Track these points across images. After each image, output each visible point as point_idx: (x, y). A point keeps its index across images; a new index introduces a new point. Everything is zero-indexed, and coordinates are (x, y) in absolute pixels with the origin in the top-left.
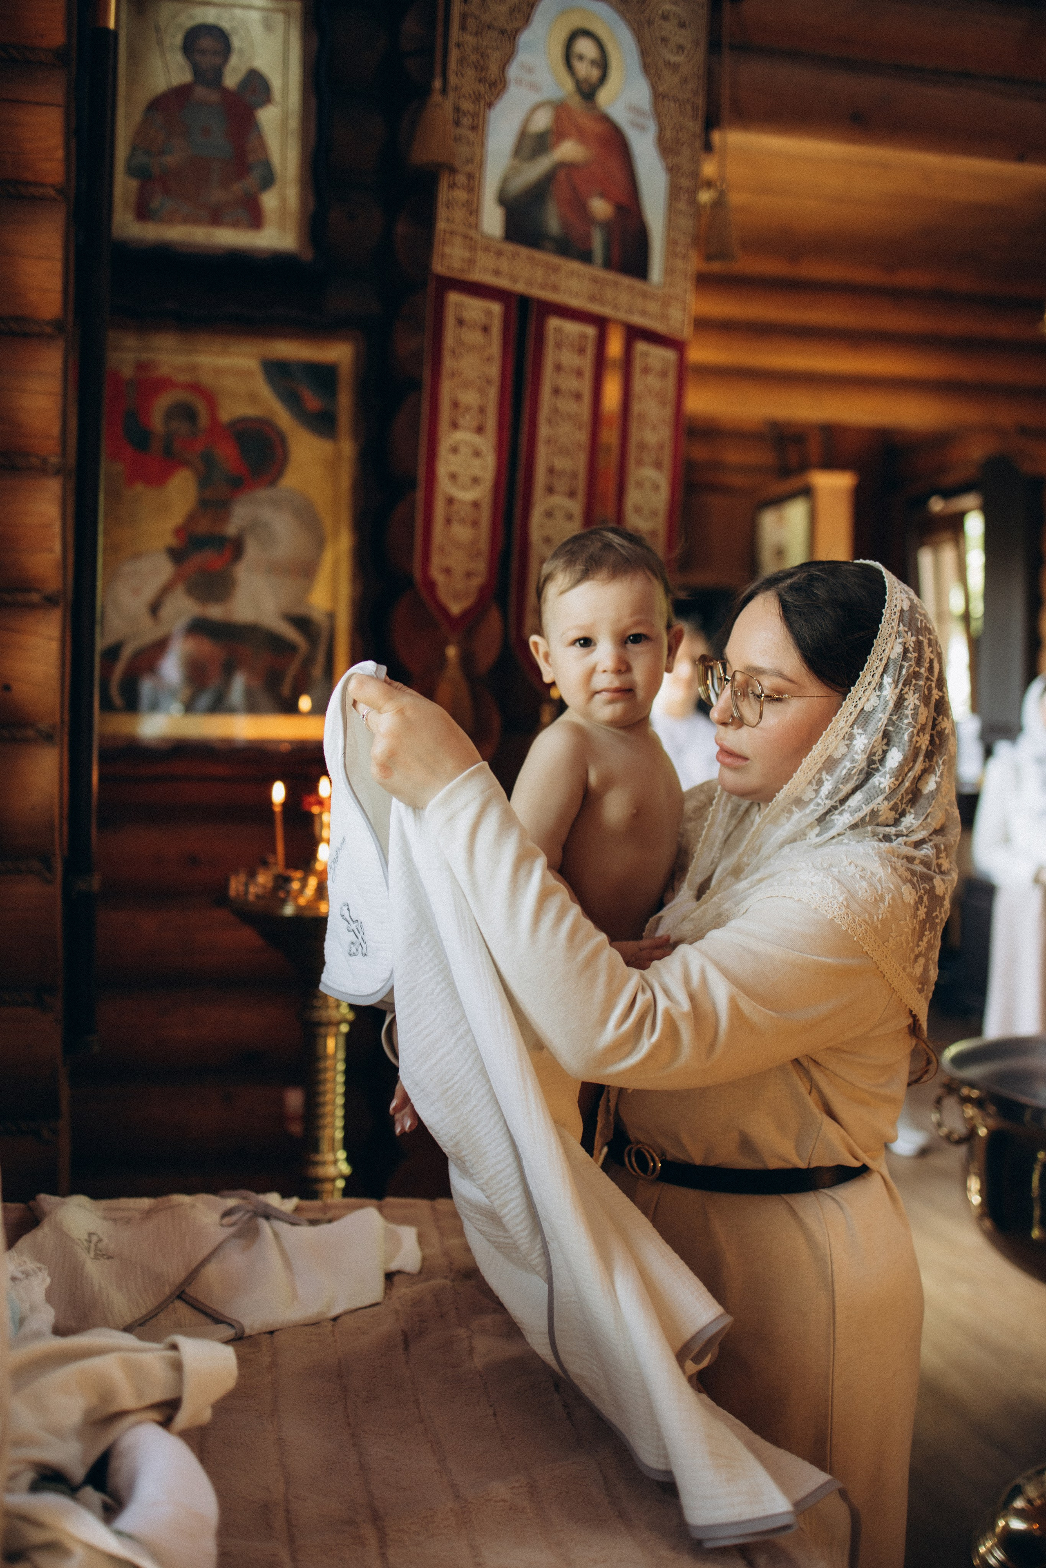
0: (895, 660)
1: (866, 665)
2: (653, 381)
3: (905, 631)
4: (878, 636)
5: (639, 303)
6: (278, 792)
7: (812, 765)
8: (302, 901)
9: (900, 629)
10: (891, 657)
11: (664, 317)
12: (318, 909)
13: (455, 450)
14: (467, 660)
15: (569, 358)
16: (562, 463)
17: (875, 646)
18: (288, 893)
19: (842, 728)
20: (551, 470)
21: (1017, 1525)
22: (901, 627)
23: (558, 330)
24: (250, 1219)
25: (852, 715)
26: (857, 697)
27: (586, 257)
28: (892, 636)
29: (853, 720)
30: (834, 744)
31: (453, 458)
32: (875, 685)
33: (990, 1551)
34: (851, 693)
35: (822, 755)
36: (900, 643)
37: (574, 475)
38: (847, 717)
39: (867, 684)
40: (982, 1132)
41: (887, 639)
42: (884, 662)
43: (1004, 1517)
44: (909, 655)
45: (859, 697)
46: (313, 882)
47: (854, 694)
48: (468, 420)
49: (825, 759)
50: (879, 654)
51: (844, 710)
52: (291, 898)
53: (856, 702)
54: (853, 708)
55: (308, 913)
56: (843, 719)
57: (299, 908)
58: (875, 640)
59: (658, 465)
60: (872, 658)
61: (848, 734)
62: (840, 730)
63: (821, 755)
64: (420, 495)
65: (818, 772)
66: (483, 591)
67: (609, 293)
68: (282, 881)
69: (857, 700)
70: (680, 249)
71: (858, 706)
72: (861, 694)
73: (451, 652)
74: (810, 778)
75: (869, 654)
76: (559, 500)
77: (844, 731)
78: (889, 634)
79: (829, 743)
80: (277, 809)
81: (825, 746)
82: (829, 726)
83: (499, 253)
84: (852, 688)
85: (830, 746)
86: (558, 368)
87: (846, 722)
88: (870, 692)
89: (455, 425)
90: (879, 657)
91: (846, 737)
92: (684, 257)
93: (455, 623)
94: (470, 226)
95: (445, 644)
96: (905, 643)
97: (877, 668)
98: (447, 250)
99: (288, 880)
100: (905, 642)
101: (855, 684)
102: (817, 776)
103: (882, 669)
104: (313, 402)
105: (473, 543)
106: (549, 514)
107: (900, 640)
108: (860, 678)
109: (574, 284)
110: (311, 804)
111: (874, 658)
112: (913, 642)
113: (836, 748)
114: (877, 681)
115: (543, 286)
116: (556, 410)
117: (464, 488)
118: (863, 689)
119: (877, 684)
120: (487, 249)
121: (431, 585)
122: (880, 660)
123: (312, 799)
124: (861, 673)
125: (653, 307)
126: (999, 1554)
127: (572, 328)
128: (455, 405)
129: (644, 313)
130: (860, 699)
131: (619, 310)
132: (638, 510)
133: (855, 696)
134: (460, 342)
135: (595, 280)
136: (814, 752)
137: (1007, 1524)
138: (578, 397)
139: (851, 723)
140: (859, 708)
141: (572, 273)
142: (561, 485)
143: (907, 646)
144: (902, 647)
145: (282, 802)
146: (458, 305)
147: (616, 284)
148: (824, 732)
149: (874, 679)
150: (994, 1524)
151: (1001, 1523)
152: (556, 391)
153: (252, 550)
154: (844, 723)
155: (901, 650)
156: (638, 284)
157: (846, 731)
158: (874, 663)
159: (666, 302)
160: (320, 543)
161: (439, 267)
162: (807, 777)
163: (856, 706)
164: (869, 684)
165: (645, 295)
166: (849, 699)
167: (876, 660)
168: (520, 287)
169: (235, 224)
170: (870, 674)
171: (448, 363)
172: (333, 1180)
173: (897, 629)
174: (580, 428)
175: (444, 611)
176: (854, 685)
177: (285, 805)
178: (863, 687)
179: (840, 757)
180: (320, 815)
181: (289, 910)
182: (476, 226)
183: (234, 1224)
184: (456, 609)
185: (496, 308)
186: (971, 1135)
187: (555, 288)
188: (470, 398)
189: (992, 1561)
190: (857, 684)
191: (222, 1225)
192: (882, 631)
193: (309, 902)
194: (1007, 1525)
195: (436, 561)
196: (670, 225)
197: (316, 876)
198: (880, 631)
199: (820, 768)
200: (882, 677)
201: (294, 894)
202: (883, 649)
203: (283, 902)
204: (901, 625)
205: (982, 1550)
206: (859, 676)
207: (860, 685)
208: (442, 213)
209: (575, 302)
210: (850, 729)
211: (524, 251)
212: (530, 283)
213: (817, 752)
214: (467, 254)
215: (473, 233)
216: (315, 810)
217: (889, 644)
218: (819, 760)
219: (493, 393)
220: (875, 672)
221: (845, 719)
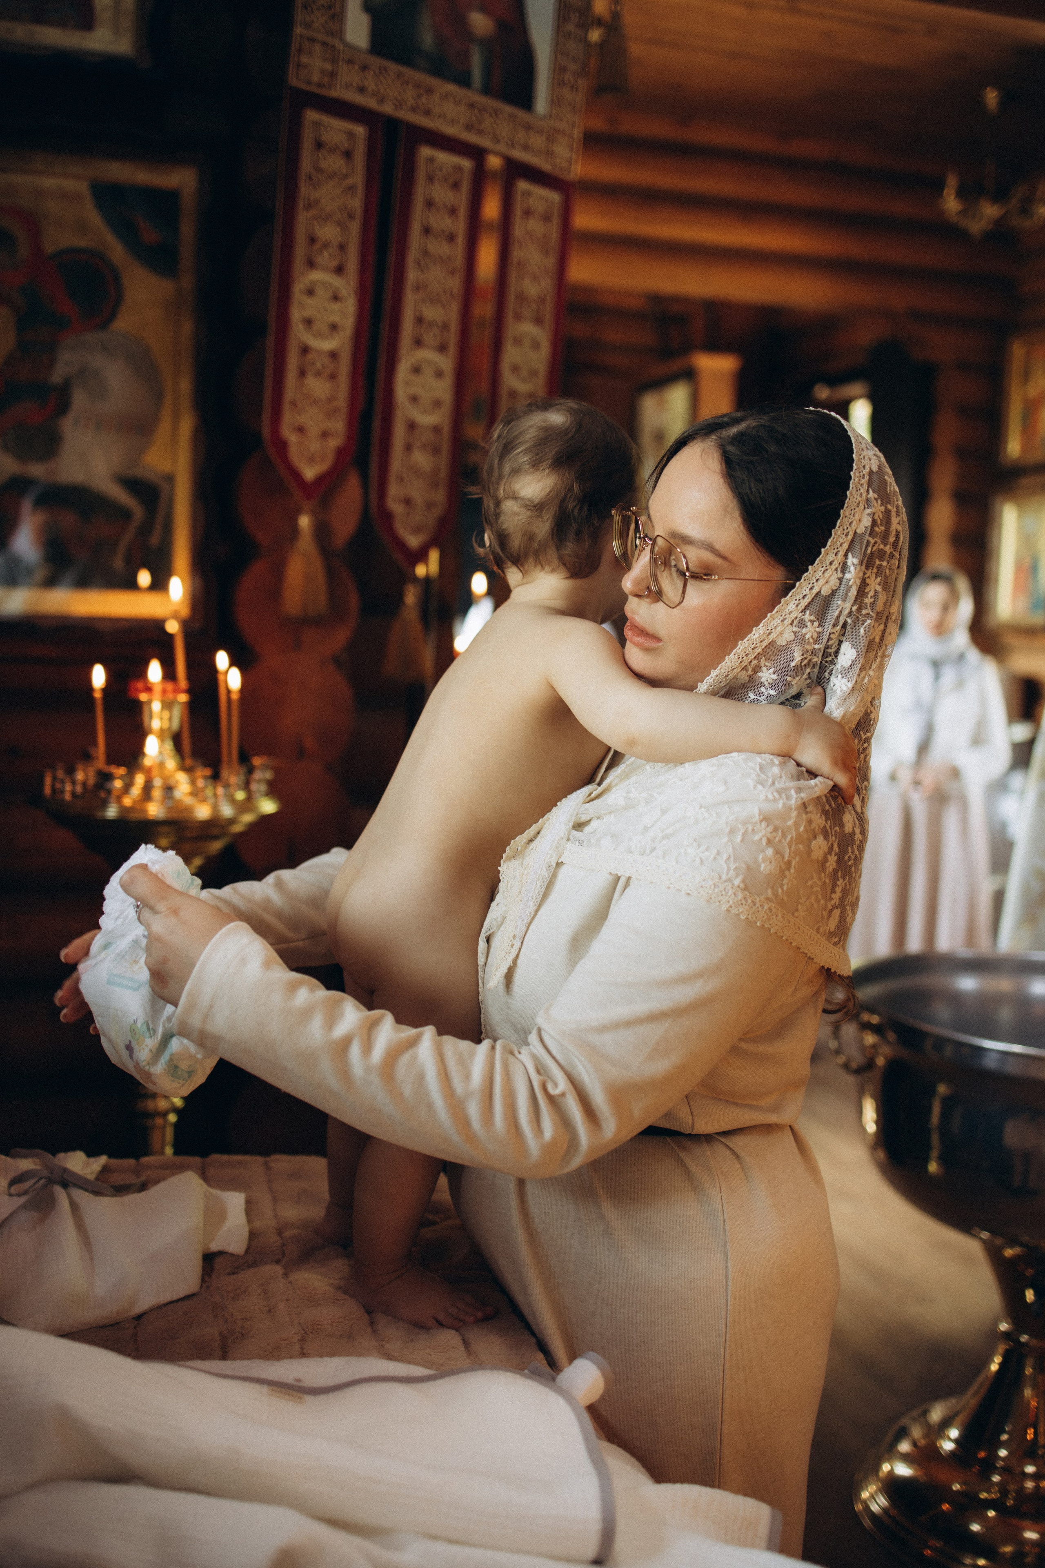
0: (863, 534)
1: (830, 540)
2: (534, 225)
3: (875, 498)
4: (846, 506)
5: (521, 135)
6: (99, 676)
7: (750, 649)
8: (127, 801)
9: (869, 496)
10: (858, 531)
11: (549, 154)
12: (145, 811)
13: (310, 292)
14: (322, 531)
15: (441, 194)
16: (431, 313)
17: (841, 518)
18: (109, 792)
19: (790, 613)
20: (419, 320)
21: (903, 1470)
22: (872, 495)
23: (431, 160)
24: (45, 1186)
25: (806, 599)
26: (814, 578)
27: (464, 80)
28: (860, 504)
29: (806, 604)
30: (779, 629)
31: (309, 301)
32: (837, 566)
33: (872, 1496)
34: (808, 572)
35: (764, 640)
36: (868, 515)
37: (445, 326)
38: (799, 600)
39: (828, 564)
40: (880, 1061)
41: (855, 509)
42: (850, 537)
43: (890, 1460)
44: (876, 529)
45: (817, 578)
46: (140, 780)
47: (811, 575)
48: (325, 258)
49: (765, 644)
50: (845, 528)
51: (797, 592)
52: (113, 799)
53: (813, 583)
54: (807, 590)
55: (134, 816)
56: (794, 601)
57: (124, 810)
58: (842, 511)
59: (538, 321)
60: (837, 532)
61: (797, 619)
62: (789, 614)
63: (761, 640)
64: (270, 341)
65: (755, 658)
66: (340, 453)
67: (488, 122)
68: (106, 778)
69: (814, 581)
70: (568, 77)
71: (814, 589)
72: (820, 575)
73: (305, 521)
74: (746, 663)
75: (834, 527)
76: (427, 355)
77: (793, 616)
78: (857, 502)
79: (773, 627)
80: (98, 695)
81: (768, 630)
82: (776, 608)
83: (364, 68)
84: (810, 567)
85: (773, 630)
86: (430, 204)
87: (797, 606)
88: (831, 573)
89: (311, 264)
90: (845, 532)
91: (795, 622)
92: (573, 87)
93: (309, 489)
94: (332, 34)
95: (298, 512)
96: (874, 514)
97: (841, 545)
98: (304, 60)
99: (109, 777)
100: (874, 512)
101: (814, 563)
102: (754, 662)
103: (847, 547)
104: (150, 234)
105: (330, 399)
106: (417, 370)
107: (868, 511)
108: (821, 556)
109: (450, 109)
110: (139, 691)
111: (839, 532)
112: (882, 512)
113: (781, 634)
114: (839, 561)
115: (414, 109)
116: (426, 253)
117: (320, 336)
118: (823, 569)
119: (840, 563)
120: (350, 62)
121: (282, 446)
122: (846, 535)
123: (140, 685)
124: (823, 550)
125: (538, 141)
126: (882, 1501)
127: (446, 159)
128: (312, 240)
129: (526, 148)
130: (817, 580)
131: (498, 141)
132: (515, 369)
133: (813, 576)
134: (318, 169)
135: (472, 106)
136: (754, 635)
137: (892, 1469)
138: (451, 238)
139: (803, 607)
140: (815, 591)
141: (446, 96)
142: (430, 337)
143: (876, 517)
144: (871, 520)
145: (103, 687)
146: (317, 124)
147: (496, 113)
148: (769, 615)
149: (837, 558)
150: (877, 1467)
151: (886, 1467)
152: (427, 230)
153: (79, 399)
154: (794, 606)
155: (870, 524)
156: (521, 114)
157: (796, 615)
158: (839, 538)
159: (552, 136)
160: (158, 396)
161: (294, 81)
162: (741, 662)
163: (811, 589)
164: (831, 563)
165: (528, 127)
166: (805, 580)
167: (842, 536)
168: (388, 109)
169: (61, 23)
170: (833, 551)
171: (304, 190)
172: (165, 1114)
173: (866, 496)
174: (453, 273)
175: (297, 475)
176: (812, 563)
177: (105, 690)
178: (823, 567)
179: (784, 644)
180: (149, 702)
181: (112, 812)
182: (339, 33)
183: (25, 1193)
184: (310, 473)
185: (360, 131)
186: (870, 1064)
187: (428, 112)
188: (328, 233)
189: (875, 1508)
190: (816, 562)
191: (11, 1195)
192: (849, 499)
193: (135, 802)
194: (891, 1471)
195: (288, 418)
196: (558, 50)
197: (143, 773)
198: (848, 499)
199: (759, 654)
200: (846, 556)
201: (115, 793)
202: (850, 522)
203: (104, 804)
204: (871, 491)
205: (865, 1495)
206: (820, 553)
207: (820, 564)
208: (300, 15)
209: (450, 130)
210: (801, 614)
211: (393, 67)
212: (399, 105)
213: (757, 635)
214: (328, 66)
215: (336, 42)
216: (143, 697)
217: (856, 516)
218: (758, 645)
219: (355, 227)
220: (839, 549)
221: (797, 602)
